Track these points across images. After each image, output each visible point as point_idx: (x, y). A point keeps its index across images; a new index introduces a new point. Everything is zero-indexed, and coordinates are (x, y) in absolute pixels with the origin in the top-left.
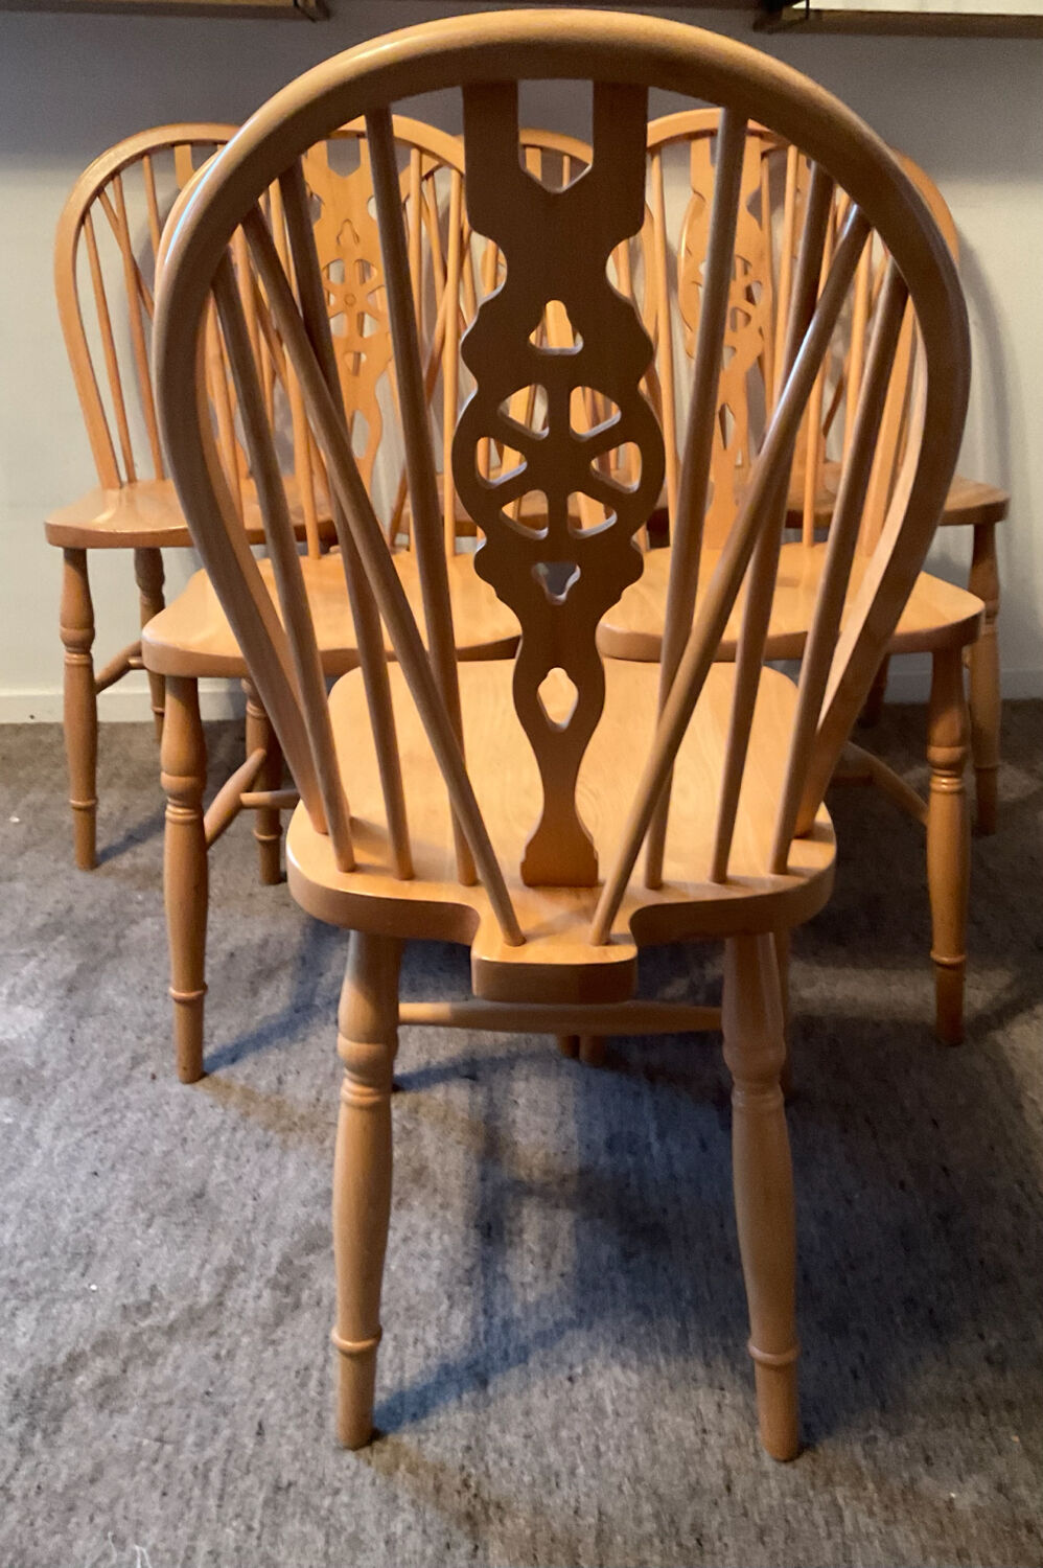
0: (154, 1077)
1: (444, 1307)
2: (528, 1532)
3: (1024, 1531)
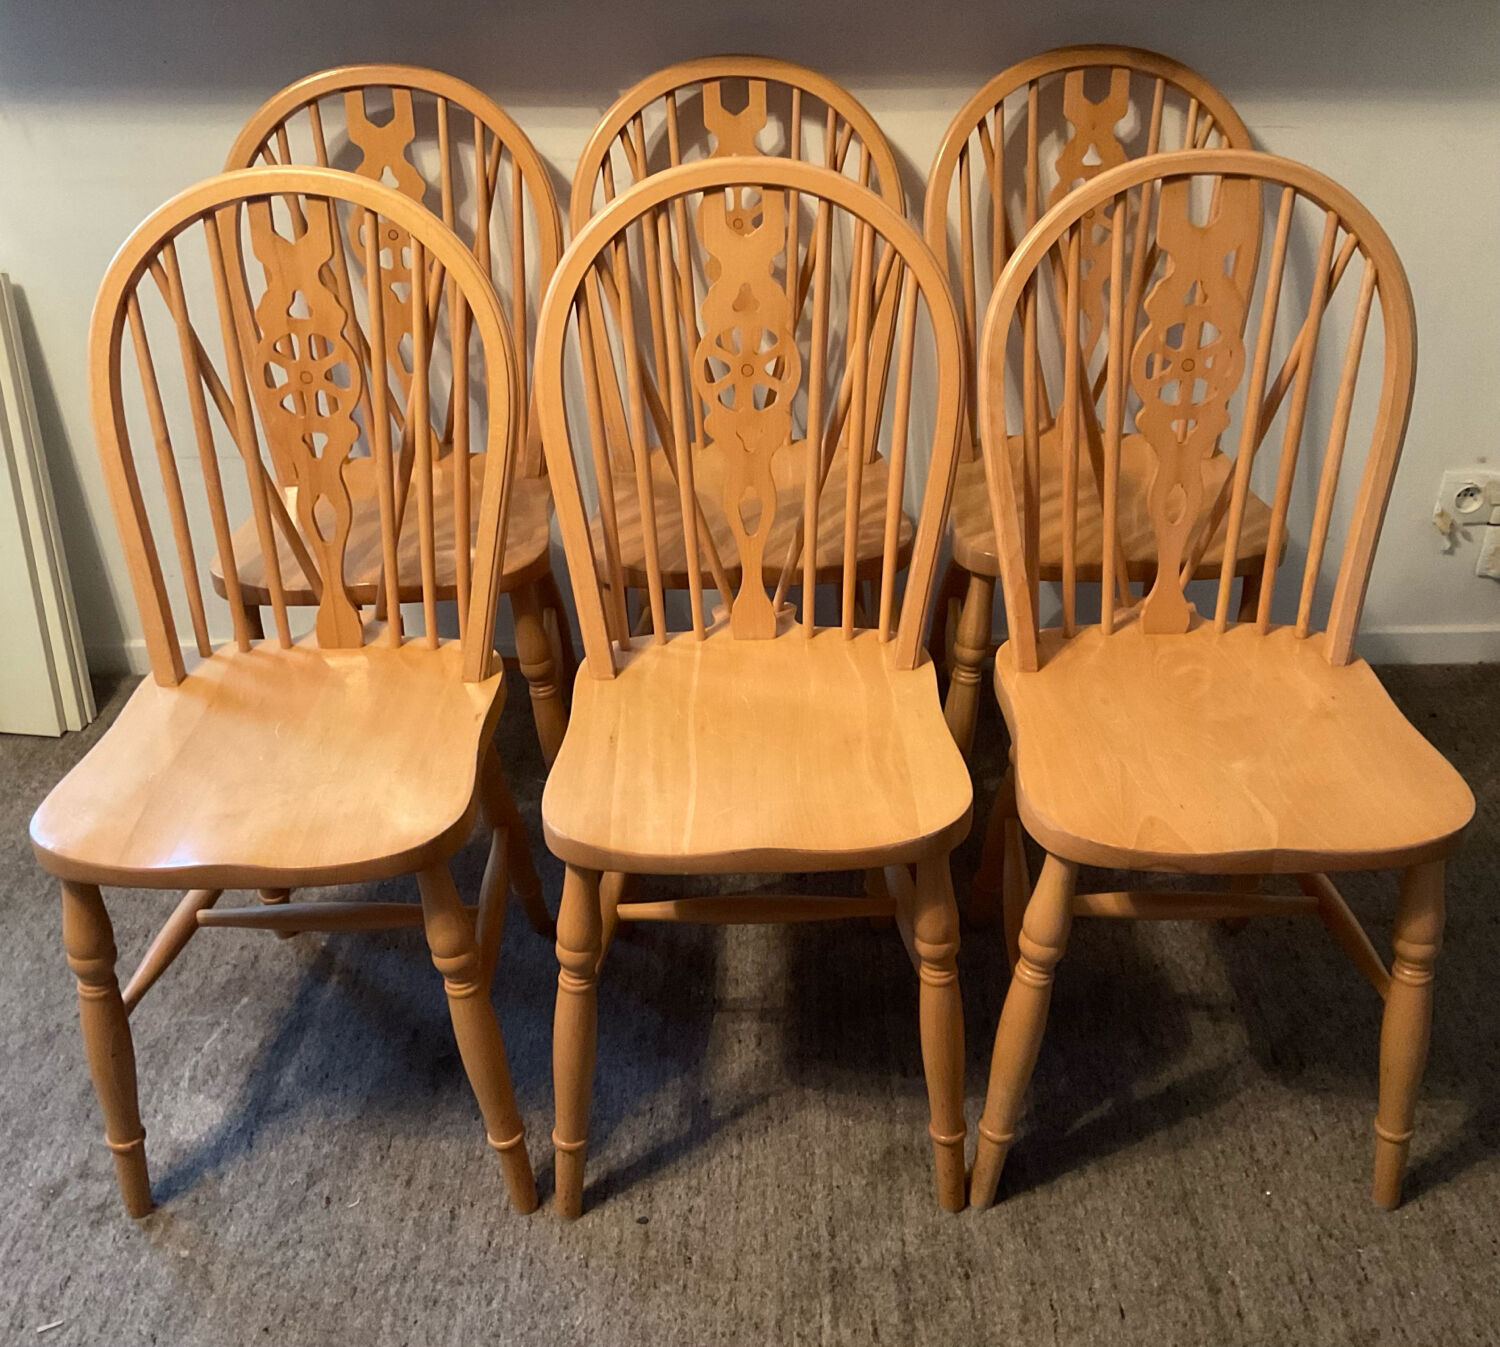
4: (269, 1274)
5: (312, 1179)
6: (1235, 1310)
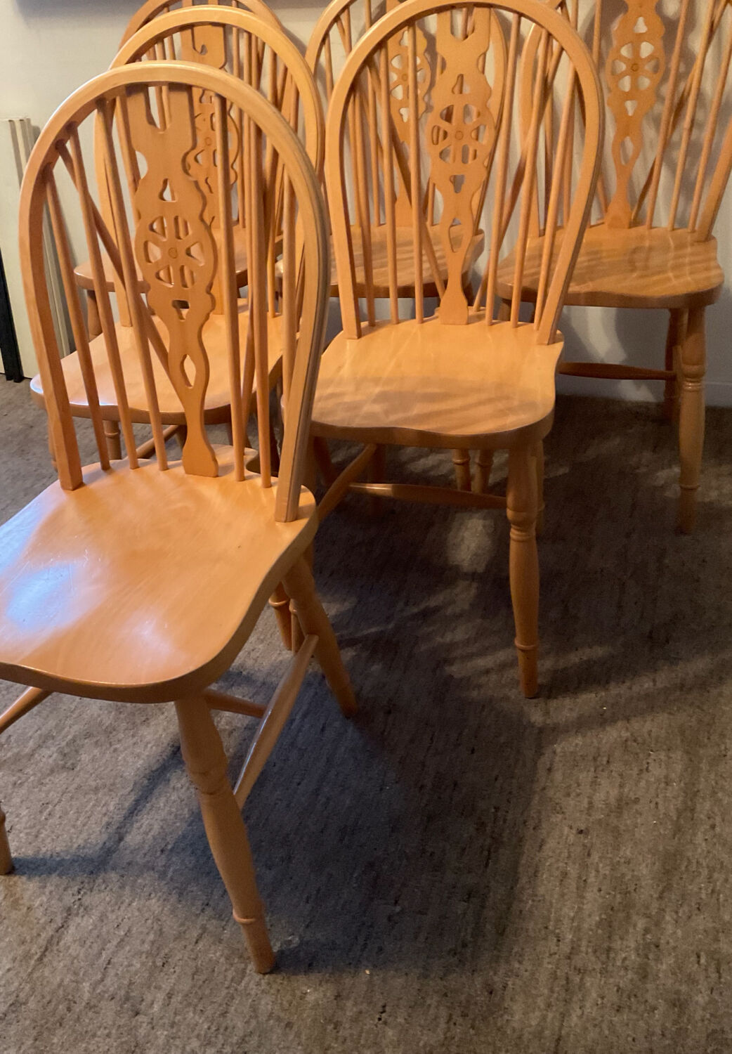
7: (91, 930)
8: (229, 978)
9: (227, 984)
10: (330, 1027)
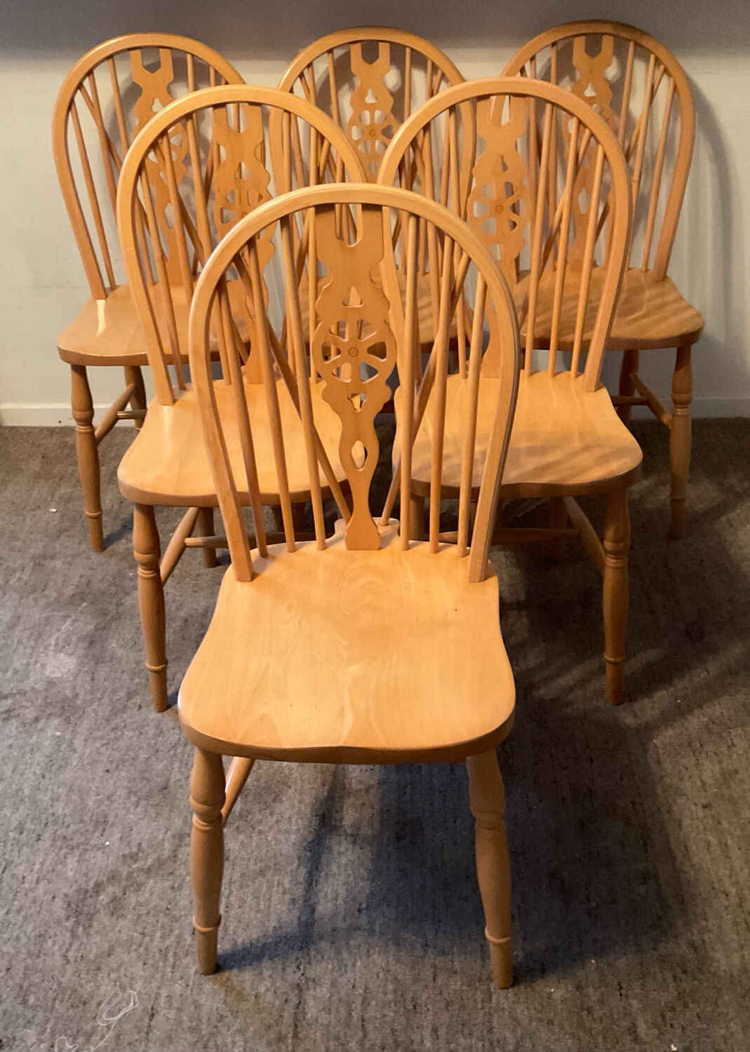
0: (140, 707)
1: (295, 864)
2: (328, 995)
3: (586, 1012)
4: (108, 744)
5: (130, 696)
6: (656, 759)
7: (330, 998)
8: (479, 1000)
9: (479, 1006)
10: (585, 1013)
